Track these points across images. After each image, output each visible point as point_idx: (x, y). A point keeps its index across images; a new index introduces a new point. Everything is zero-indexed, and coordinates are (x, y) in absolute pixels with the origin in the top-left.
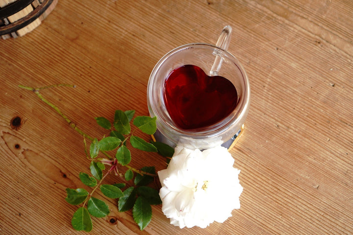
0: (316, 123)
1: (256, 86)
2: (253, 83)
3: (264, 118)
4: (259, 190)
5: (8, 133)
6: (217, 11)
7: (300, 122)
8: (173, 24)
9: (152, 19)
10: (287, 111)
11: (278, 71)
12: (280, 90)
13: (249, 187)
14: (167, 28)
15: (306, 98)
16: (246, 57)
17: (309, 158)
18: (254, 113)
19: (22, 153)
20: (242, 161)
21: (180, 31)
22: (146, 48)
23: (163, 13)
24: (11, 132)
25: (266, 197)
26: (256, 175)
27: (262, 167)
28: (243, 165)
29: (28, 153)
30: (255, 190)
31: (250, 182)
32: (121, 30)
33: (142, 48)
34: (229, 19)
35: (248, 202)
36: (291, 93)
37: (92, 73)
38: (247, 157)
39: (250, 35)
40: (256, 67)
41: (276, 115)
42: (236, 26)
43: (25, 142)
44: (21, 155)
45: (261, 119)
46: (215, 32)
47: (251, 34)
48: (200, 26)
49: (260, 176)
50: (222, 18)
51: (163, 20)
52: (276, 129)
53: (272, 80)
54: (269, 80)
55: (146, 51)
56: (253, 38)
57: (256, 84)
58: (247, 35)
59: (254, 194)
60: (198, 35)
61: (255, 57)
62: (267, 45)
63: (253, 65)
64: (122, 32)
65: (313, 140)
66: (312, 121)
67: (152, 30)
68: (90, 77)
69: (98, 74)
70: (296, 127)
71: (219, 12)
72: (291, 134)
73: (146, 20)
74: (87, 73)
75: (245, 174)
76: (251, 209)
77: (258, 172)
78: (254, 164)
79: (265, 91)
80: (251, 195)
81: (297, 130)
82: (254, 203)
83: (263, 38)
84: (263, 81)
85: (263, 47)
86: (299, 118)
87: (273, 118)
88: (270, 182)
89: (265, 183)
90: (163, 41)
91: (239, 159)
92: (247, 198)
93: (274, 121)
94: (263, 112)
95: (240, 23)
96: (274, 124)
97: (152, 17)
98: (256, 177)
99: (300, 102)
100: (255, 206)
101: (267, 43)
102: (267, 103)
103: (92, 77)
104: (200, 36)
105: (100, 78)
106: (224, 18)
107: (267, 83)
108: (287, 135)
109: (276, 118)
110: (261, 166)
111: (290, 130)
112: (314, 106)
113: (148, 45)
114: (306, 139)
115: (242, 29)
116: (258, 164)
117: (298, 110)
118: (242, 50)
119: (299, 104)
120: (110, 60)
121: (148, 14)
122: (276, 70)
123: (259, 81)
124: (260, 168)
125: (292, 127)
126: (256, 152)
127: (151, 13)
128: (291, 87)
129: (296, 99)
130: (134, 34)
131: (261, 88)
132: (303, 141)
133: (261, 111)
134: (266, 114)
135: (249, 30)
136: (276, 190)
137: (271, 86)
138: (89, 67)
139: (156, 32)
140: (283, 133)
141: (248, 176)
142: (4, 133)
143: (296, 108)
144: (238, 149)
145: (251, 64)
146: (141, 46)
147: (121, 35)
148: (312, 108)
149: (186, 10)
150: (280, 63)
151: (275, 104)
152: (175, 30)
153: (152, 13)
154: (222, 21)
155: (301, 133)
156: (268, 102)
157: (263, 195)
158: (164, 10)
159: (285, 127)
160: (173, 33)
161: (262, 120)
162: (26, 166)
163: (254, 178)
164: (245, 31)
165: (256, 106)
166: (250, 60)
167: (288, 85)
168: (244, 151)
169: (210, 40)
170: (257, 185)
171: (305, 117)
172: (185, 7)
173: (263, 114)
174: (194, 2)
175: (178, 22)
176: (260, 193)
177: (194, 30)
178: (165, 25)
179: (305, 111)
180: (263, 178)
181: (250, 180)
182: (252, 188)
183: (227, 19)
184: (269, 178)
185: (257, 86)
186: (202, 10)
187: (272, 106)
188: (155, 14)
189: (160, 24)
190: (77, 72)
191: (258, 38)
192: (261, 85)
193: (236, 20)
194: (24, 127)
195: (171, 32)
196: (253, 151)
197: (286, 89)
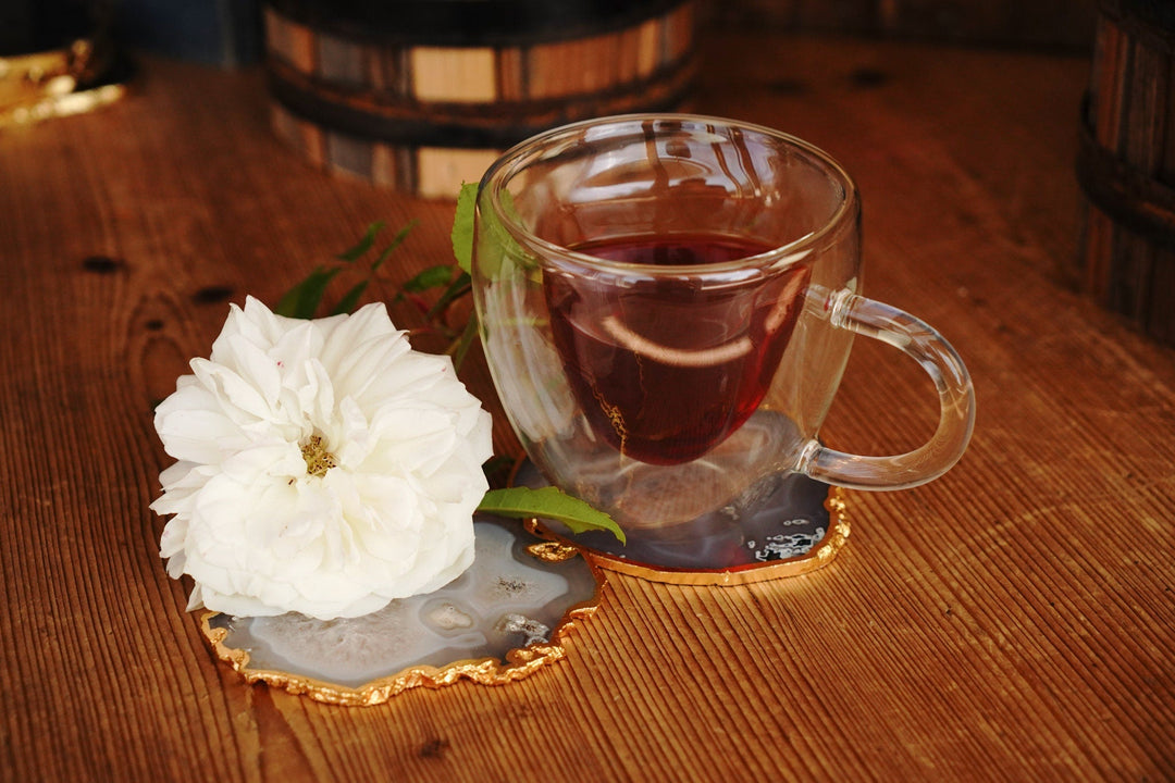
0: (1100, 663)
1: (969, 512)
2: (969, 503)
3: (921, 579)
4: (717, 707)
5: (169, 301)
6: (1012, 348)
7: (1042, 638)
10: (1020, 597)
11: (1082, 513)
12: (1044, 549)
13: (691, 685)
15: (1121, 601)
16: (1004, 450)
18: (901, 555)
19: (152, 339)
20: (735, 626)
25: (718, 730)
26: (745, 674)
27: (789, 666)
29: (162, 346)
31: (706, 677)
34: (1032, 372)
35: (643, 712)
36: (1078, 570)
38: (763, 623)
39: (1065, 420)
40: (1016, 479)
41: (971, 590)
44: (142, 340)
45: (907, 576)
47: (1071, 420)
49: (758, 681)
52: (937, 614)
53: (1040, 522)
54: (1029, 518)
56: (1069, 429)
57: (977, 508)
58: (1056, 417)
59: (685, 705)
61: (1035, 460)
62: (1102, 456)
63: (1010, 473)
65: (1046, 693)
66: (1092, 654)
70: (1014, 640)
71: (1016, 352)
72: (978, 647)
75: (713, 655)
77: (763, 670)
78: (768, 649)
79: (992, 531)
81: (1009, 647)
83: (1103, 440)
84: (1006, 513)
85: (1086, 456)
86: (1046, 629)
87: (952, 590)
88: (775, 708)
89: (755, 701)
91: (730, 617)
92: (649, 702)
93: (950, 597)
94: (933, 567)
95: (1062, 391)
96: (942, 604)
98: (740, 677)
99: (1090, 599)
101: (1106, 453)
102: (969, 554)
107: (1018, 521)
108: (962, 644)
109: (964, 595)
110: (787, 662)
111: (985, 638)
112: (1133, 627)
114: (1022, 682)
115: (1053, 402)
116: (783, 655)
117: (1064, 611)
118: (1006, 435)
119: (1083, 603)
122: (1079, 511)
123: (994, 507)
124: (778, 666)
125: (998, 634)
126: (808, 630)
128: (1093, 561)
129: (1081, 587)
131: (983, 521)
132: (1005, 681)
133: (928, 561)
134: (938, 574)
135: (1074, 412)
136: (775, 733)
137: (1022, 531)
140: (953, 633)
141: (717, 662)
143: (1059, 605)
144: (754, 597)
145: (1007, 469)
148: (1120, 629)
150: (1106, 502)
151: (994, 568)
155: (1018, 659)
156: (974, 554)
157: (713, 722)
159: (974, 626)
161: (910, 581)
162: (124, 360)
163: (732, 676)
164: (1059, 408)
165: (924, 548)
166: (1012, 460)
167: (1084, 552)
168: (767, 610)
170: (721, 693)
171: (1074, 635)
173: (927, 569)
176: (708, 714)
179: (1088, 624)
182: (696, 692)
183: (1025, 371)
184: (783, 700)
185: (975, 512)
187: (979, 566)
192: (989, 516)
196: (799, 621)
197: (1068, 557)
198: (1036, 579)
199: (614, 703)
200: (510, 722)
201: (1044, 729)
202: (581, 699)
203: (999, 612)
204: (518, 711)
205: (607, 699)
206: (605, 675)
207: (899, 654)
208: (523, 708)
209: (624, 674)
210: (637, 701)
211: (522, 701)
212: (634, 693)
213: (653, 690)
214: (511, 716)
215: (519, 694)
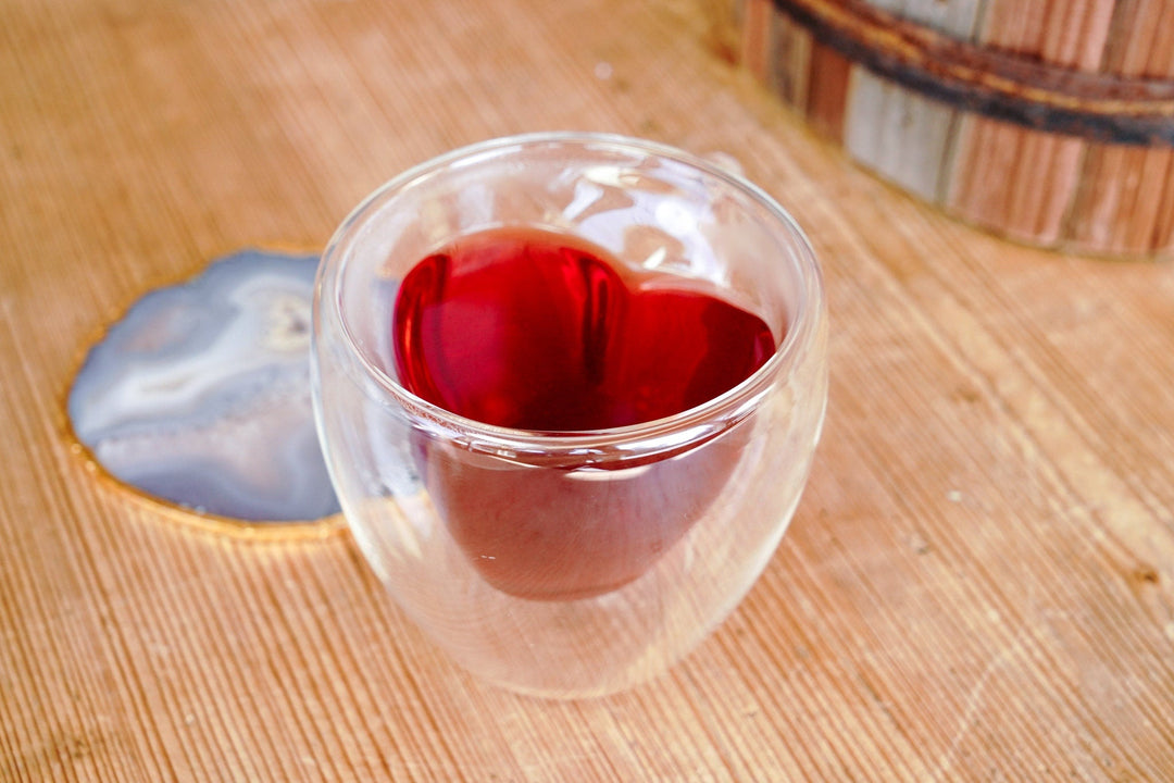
0: (745, 627)
13: (277, 691)
17: (612, 732)
25: (308, 760)
26: (341, 670)
27: (392, 655)
28: (321, 610)
31: (294, 679)
59: (269, 724)
75: (303, 644)
136: (373, 760)
157: (302, 748)
163: (325, 675)
176: (297, 736)
182: (282, 703)
184: (384, 708)
199: (186, 727)
200: (63, 767)
201: (680, 732)
202: (147, 725)
204: (72, 749)
205: (178, 721)
206: (177, 685)
208: (78, 743)
209: (198, 679)
210: (214, 721)
211: (78, 733)
212: (210, 709)
213: (232, 703)
214: (64, 757)
215: (75, 723)
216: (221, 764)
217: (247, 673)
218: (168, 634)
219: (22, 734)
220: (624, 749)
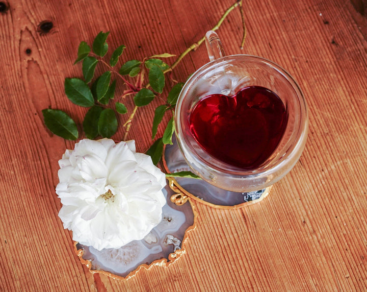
0: (348, 248)
1: (314, 164)
2: (314, 159)
3: (296, 204)
4: (232, 273)
5: (30, 32)
6: (335, 56)
7: (332, 236)
8: (278, 38)
9: (261, 17)
10: (326, 213)
11: (350, 165)
12: (336, 185)
13: (224, 262)
14: (269, 38)
15: (358, 215)
16: (328, 126)
17: (311, 281)
18: (290, 190)
19: (29, 61)
20: (238, 231)
21: (280, 50)
22: (231, 43)
23: (277, 18)
24: (33, 32)
25: (233, 285)
26: (241, 256)
27: (254, 252)
28: (235, 235)
29: (33, 66)
30: (227, 269)
31: (229, 258)
32: (220, 7)
33: (227, 40)
34: (342, 73)
35: (211, 277)
36: (346, 198)
37: (157, 30)
38: (246, 229)
39: (350, 105)
40: (331, 144)
41: (311, 210)
42: (343, 86)
43: (39, 52)
44: (25, 63)
45: (292, 202)
46: (315, 77)
47: (352, 105)
48: (304, 58)
49: (244, 260)
50: (335, 66)
51: (271, 27)
52: (300, 223)
53: (336, 170)
54: (333, 167)
55: (229, 47)
56: (351, 111)
57: (316, 162)
58: (348, 104)
59: (223, 273)
60: (295, 67)
61: (338, 132)
62: (361, 129)
63: (329, 140)
64: (219, 9)
65: (330, 264)
66: (346, 244)
67: (252, 29)
68: (153, 33)
69: (163, 35)
70: (323, 237)
71: (337, 58)
72: (312, 241)
73: (253, 14)
74: (152, 26)
75: (231, 246)
76: (208, 286)
77: (246, 254)
78: (247, 243)
79: (320, 175)
80: (219, 272)
81: (321, 241)
82: (216, 283)
83: (362, 119)
84: (326, 165)
85: (355, 129)
86: (333, 231)
87: (306, 210)
88: (250, 274)
89: (243, 270)
90: (254, 48)
91: (236, 226)
92: (212, 271)
93: (305, 214)
94: (300, 197)
95: (351, 86)
96: (302, 217)
97: (262, 16)
98: (239, 258)
99: (348, 213)
100: (214, 286)
101: (362, 127)
102: (312, 189)
103: (155, 34)
104: (297, 70)
105: (161, 41)
106: (338, 68)
107: (329, 169)
108: (307, 239)
109: (309, 213)
110: (253, 249)
111: (314, 236)
112: (360, 229)
113: (235, 42)
114: (324, 259)
115: (347, 93)
116: (252, 246)
117: (340, 220)
118: (329, 115)
119: (346, 216)
120: (185, 30)
121: (260, 10)
122: (349, 163)
123: (322, 161)
124: (251, 252)
125: (318, 234)
126: (260, 233)
127: (264, 10)
128: (351, 192)
129: (346, 207)
130: (230, 20)
131: (318, 170)
132: (319, 258)
133: (299, 193)
134: (302, 201)
135: (354, 100)
136: (250, 287)
137: (330, 175)
138: (158, 22)
139: (254, 34)
140: (304, 233)
141: (232, 250)
142: (27, 29)
143: (338, 217)
144: (243, 215)
145: (328, 137)
146: (227, 38)
147: (216, 12)
148: (356, 230)
149: (304, 32)
150: (359, 157)
151: (320, 197)
152: (275, 45)
153: (266, 11)
154: (332, 69)
155: (324, 247)
156: (314, 189)
157: (231, 281)
158: (280, 16)
159: (311, 230)
160: (271, 47)
161: (293, 205)
162: (21, 77)
163: (237, 257)
164: (349, 98)
165: (298, 186)
166: (330, 132)
167: (349, 188)
168: (247, 221)
169: (303, 80)
170: (233, 266)
171: (342, 234)
172: (305, 28)
173: (298, 198)
174: (318, 31)
175: (286, 39)
176: (230, 278)
177: (296, 59)
178: (270, 33)
179: (347, 228)
180: (246, 265)
181: (230, 256)
182: (226, 266)
183: (339, 72)
184: (252, 269)
185: (316, 164)
186: (321, 44)
187: (315, 196)
188: (268, 15)
189: (266, 28)
190: (143, 18)
191: (356, 114)
192: (320, 166)
193: (348, 79)
194: (50, 36)
195: (269, 44)
196: (257, 228)
197: (344, 191)
198: (333, 203)
199: (202, 272)
200: (172, 284)
201: (328, 282)
202: (192, 271)
203: (320, 222)
204: (174, 279)
205: (199, 271)
206: (199, 258)
207: (287, 245)
208: (175, 276)
209: (204, 258)
210: (209, 271)
211: (174, 273)
212: (208, 267)
213: (213, 265)
214: (172, 281)
215: (173, 270)
216: (211, 285)
217: (216, 255)
218: (196, 242)
219: (160, 273)
220: (313, 286)
